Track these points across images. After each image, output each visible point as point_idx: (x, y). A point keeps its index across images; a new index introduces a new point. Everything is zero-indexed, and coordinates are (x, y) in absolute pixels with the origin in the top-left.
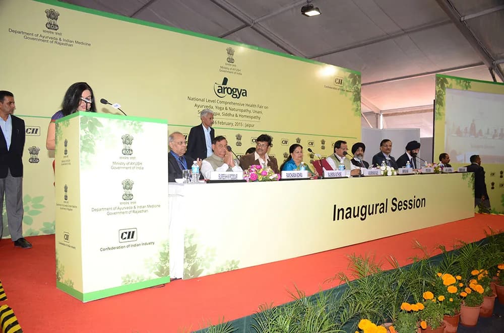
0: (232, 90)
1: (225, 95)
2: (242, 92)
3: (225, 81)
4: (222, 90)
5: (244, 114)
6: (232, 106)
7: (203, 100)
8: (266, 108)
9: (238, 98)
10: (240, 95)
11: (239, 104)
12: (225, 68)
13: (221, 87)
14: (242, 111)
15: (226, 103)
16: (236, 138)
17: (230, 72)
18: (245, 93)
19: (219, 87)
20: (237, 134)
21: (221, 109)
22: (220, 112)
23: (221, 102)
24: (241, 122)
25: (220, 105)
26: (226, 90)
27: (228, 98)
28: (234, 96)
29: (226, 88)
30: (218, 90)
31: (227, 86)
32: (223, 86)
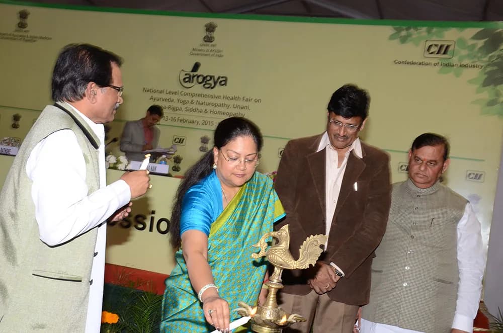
0: (204, 78)
1: (192, 84)
2: (221, 79)
3: (196, 67)
4: (189, 79)
5: (217, 109)
6: (201, 100)
7: (161, 92)
8: (257, 101)
9: (212, 88)
10: (215, 83)
11: (212, 97)
12: (200, 50)
13: (189, 74)
14: (215, 105)
15: (193, 95)
16: (201, 140)
17: (206, 55)
18: (223, 81)
19: (186, 75)
20: (203, 136)
21: (184, 102)
22: (184, 107)
23: (186, 94)
24: (211, 120)
25: (183, 98)
26: (196, 78)
27: (197, 88)
28: (207, 86)
29: (196, 75)
30: (185, 79)
31: (198, 73)
32: (192, 74)
